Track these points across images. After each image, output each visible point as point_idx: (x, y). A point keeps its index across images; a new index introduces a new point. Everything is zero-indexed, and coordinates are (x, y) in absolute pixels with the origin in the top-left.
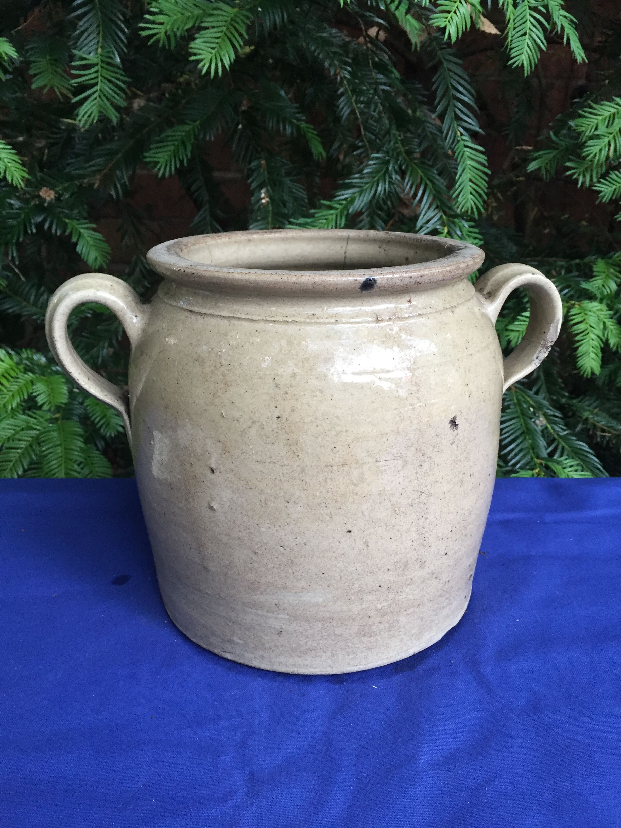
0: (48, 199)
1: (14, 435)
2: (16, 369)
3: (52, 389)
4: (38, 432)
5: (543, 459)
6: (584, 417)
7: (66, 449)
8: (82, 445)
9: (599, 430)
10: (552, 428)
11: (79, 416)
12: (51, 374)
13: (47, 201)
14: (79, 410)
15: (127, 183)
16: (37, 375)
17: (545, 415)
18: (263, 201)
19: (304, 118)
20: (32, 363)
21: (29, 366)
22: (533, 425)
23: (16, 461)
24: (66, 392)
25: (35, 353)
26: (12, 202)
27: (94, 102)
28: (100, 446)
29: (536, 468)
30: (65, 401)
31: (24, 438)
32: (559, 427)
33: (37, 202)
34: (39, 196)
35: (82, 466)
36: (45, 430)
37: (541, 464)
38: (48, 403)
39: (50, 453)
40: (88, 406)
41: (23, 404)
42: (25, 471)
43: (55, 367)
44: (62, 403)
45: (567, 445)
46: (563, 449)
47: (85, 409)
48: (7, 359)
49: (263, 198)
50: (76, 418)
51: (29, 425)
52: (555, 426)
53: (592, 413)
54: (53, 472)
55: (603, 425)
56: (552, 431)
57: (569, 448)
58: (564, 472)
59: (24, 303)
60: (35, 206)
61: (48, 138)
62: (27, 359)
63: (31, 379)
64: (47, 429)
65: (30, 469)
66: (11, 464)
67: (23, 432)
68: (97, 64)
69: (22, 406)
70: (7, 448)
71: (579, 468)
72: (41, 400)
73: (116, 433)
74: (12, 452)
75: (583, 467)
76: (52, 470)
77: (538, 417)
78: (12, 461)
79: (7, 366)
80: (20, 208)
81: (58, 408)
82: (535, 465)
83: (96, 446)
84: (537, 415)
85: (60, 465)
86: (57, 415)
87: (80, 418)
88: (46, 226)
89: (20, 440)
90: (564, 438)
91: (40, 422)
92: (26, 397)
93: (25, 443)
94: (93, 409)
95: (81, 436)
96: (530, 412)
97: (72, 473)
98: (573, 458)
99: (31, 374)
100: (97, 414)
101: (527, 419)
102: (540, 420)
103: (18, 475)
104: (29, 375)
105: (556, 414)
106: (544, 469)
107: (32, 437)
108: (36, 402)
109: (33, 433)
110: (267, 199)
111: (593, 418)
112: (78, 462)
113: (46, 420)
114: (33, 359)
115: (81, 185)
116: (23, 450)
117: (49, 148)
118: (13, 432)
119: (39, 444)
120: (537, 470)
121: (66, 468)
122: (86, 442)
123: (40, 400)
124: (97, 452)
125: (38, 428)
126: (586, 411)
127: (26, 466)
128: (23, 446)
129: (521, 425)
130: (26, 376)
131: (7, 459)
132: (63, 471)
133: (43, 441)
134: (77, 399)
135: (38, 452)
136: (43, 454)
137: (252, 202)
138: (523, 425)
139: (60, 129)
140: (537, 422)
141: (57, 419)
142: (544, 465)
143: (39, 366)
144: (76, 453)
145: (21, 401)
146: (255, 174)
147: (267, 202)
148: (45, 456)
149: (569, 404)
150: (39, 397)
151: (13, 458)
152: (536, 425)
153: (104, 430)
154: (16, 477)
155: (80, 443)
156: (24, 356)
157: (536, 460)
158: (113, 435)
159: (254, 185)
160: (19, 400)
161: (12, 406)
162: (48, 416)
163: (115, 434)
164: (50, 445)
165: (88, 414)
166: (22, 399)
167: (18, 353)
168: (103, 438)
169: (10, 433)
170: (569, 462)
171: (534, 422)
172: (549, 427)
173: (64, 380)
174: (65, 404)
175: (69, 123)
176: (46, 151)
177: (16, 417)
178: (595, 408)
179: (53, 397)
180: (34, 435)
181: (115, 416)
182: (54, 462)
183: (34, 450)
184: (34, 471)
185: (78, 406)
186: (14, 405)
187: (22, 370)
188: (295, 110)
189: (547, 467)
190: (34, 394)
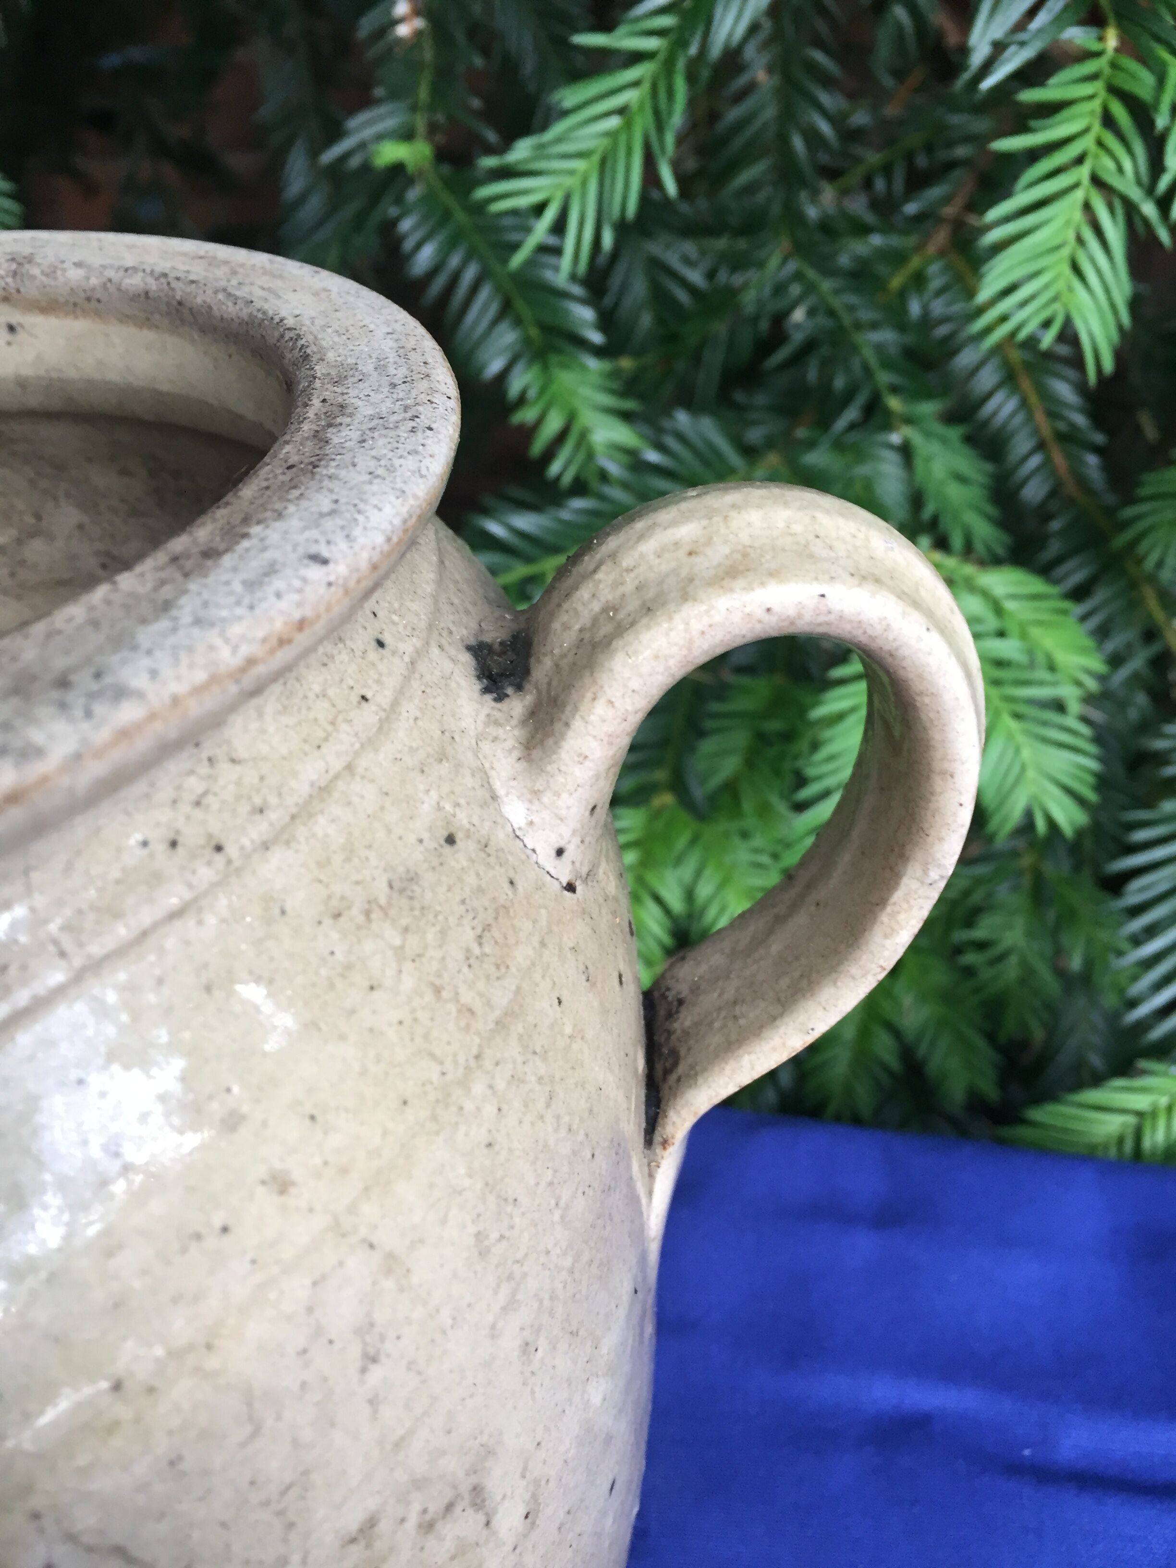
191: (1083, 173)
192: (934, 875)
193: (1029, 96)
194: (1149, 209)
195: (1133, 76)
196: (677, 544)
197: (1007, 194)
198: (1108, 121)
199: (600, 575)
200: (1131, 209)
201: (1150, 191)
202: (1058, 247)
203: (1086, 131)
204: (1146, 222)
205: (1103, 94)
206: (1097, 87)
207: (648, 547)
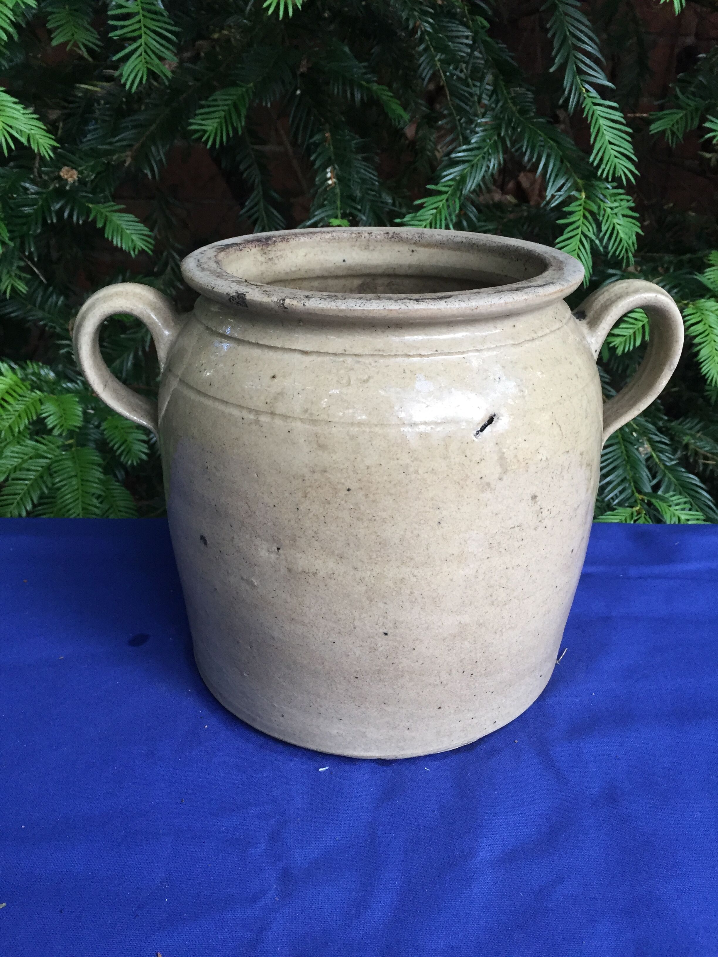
0: (70, 180)
1: (21, 464)
2: (22, 386)
3: (64, 410)
4: (48, 461)
5: (645, 494)
6: (684, 443)
7: (82, 480)
8: (102, 476)
9: (702, 457)
10: (657, 456)
11: (96, 441)
12: (61, 392)
13: (69, 183)
14: (94, 435)
15: (164, 160)
16: (46, 394)
17: (650, 441)
18: (330, 182)
19: (375, 79)
20: (39, 379)
21: (36, 382)
22: (636, 452)
23: (24, 494)
24: (80, 414)
25: (42, 367)
26: (27, 185)
27: (139, 59)
28: (119, 476)
29: (637, 506)
30: (79, 424)
31: (33, 468)
32: (667, 456)
33: (57, 185)
34: (59, 178)
35: (100, 500)
36: (57, 459)
37: (643, 500)
38: (58, 427)
39: (64, 485)
40: (104, 430)
41: (31, 427)
42: (34, 506)
43: (65, 383)
44: (75, 426)
45: (674, 477)
46: (670, 483)
47: (102, 434)
48: (9, 374)
49: (330, 178)
50: (92, 445)
51: (39, 452)
52: (660, 455)
53: (693, 437)
54: (68, 507)
55: (707, 451)
56: (657, 460)
57: (676, 482)
58: (669, 510)
59: (29, 307)
60: (55, 190)
61: (64, 108)
62: (34, 374)
63: (38, 397)
64: (60, 458)
65: (40, 504)
66: (19, 498)
67: (32, 461)
68: (138, 13)
69: (29, 429)
70: (13, 479)
71: (688, 506)
72: (52, 423)
73: (139, 462)
74: (18, 484)
75: (691, 505)
76: (66, 506)
77: (642, 444)
78: (19, 494)
79: (11, 382)
80: (36, 193)
81: (71, 434)
82: (636, 501)
83: (115, 476)
84: (641, 441)
85: (77, 499)
86: (71, 441)
87: (97, 444)
88: (66, 215)
89: (28, 470)
90: (671, 469)
91: (52, 449)
92: (35, 418)
93: (34, 473)
94: (110, 433)
95: (99, 465)
96: (633, 438)
97: (91, 508)
98: (680, 494)
99: (38, 392)
100: (116, 440)
101: (628, 445)
102: (644, 447)
103: (27, 511)
104: (36, 393)
105: (663, 440)
106: (646, 506)
107: (42, 467)
108: (45, 425)
109: (43, 462)
110: (334, 180)
111: (696, 443)
112: (96, 495)
113: (58, 447)
114: (40, 374)
115: (109, 163)
116: (32, 481)
117: (64, 120)
118: (20, 460)
119: (51, 475)
120: (638, 508)
121: (83, 502)
122: (105, 473)
123: (50, 422)
124: (117, 484)
125: (49, 456)
126: (686, 434)
127: (36, 501)
128: (32, 477)
129: (622, 452)
130: (33, 394)
131: (13, 492)
132: (80, 506)
133: (56, 472)
134: (92, 422)
135: (50, 485)
136: (56, 486)
137: (317, 183)
138: (624, 452)
139: (76, 96)
140: (641, 449)
141: (70, 446)
142: (646, 501)
143: (47, 382)
144: (95, 485)
145: (29, 423)
146: (319, 150)
147: (335, 183)
148: (58, 489)
149: (666, 428)
150: (49, 418)
151: (20, 491)
152: (640, 453)
153: (125, 457)
154: (24, 514)
155: (98, 474)
156: (30, 370)
157: (637, 495)
158: (135, 464)
159: (318, 164)
160: (27, 422)
161: (19, 428)
162: (60, 442)
163: (137, 463)
164: (65, 476)
165: (106, 439)
166: (31, 420)
167: (23, 368)
168: (123, 466)
169: (16, 462)
170: (676, 499)
171: (637, 449)
172: (654, 455)
173: (77, 400)
174: (79, 428)
175: (87, 89)
176: (61, 124)
177: (23, 443)
178: (698, 432)
179: (65, 419)
180: (44, 465)
181: (137, 442)
182: (69, 496)
183: (44, 482)
184: (45, 506)
185: (95, 431)
186: (22, 428)
187: (29, 387)
188: (364, 71)
189: (650, 504)
190: (43, 415)
191: (579, 231)
192: (672, 367)
193: (566, 209)
194: (597, 242)
195: (591, 206)
196: (622, 287)
197: (562, 234)
198: (585, 217)
199: (605, 293)
200: (592, 241)
201: (597, 236)
202: (575, 250)
203: (579, 219)
204: (596, 244)
205: (582, 210)
206: (581, 208)
207: (615, 288)
